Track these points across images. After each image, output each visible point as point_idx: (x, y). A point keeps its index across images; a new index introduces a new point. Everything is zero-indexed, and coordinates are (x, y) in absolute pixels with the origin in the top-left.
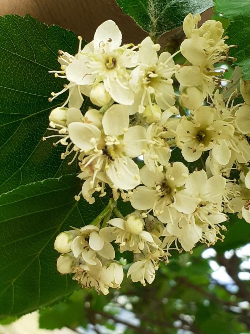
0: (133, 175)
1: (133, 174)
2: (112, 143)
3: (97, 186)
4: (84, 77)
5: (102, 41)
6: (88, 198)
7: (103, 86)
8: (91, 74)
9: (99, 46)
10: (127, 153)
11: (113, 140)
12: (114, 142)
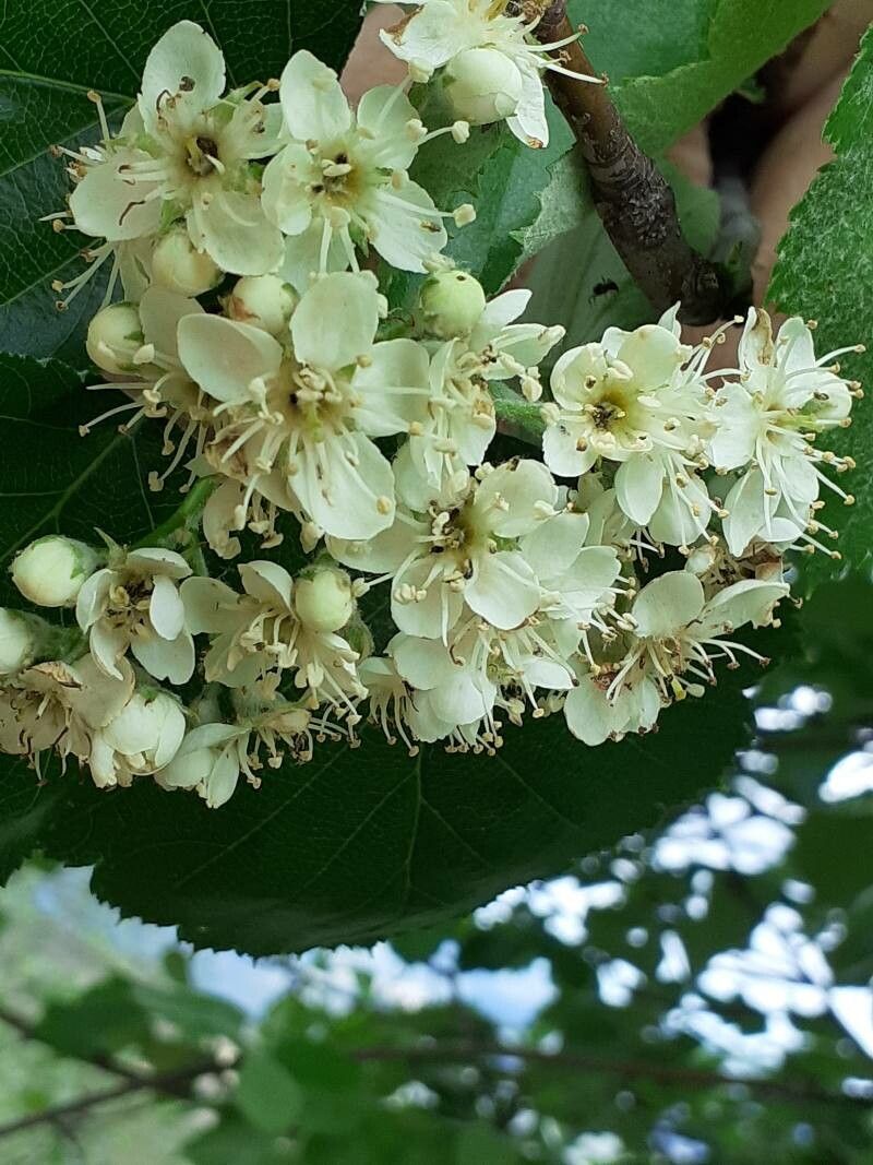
0: (375, 498)
1: (375, 493)
2: (317, 395)
3: (256, 518)
4: (124, 215)
5: (166, 91)
6: (222, 548)
7: (183, 231)
8: (142, 203)
9: (158, 108)
10: (360, 423)
11: (322, 386)
12: (323, 392)
